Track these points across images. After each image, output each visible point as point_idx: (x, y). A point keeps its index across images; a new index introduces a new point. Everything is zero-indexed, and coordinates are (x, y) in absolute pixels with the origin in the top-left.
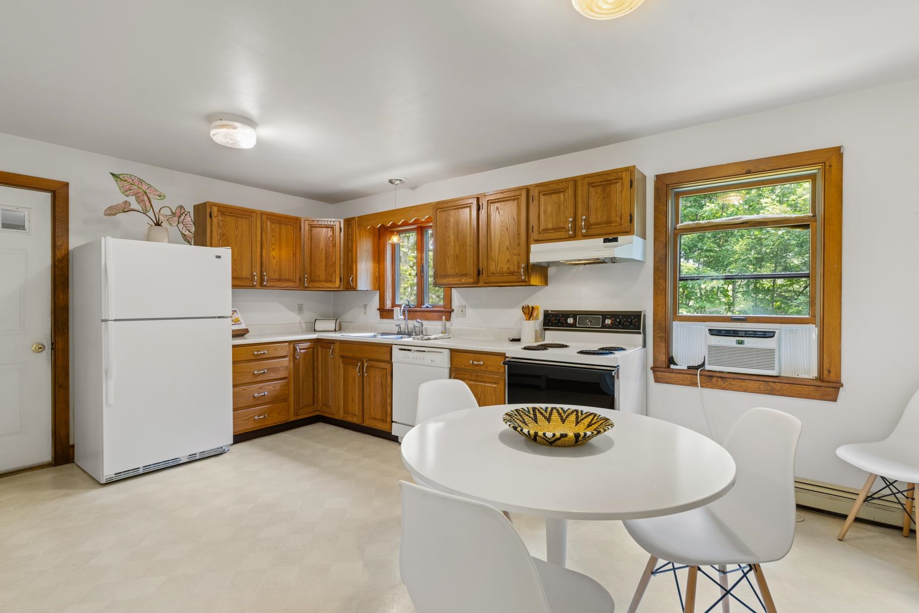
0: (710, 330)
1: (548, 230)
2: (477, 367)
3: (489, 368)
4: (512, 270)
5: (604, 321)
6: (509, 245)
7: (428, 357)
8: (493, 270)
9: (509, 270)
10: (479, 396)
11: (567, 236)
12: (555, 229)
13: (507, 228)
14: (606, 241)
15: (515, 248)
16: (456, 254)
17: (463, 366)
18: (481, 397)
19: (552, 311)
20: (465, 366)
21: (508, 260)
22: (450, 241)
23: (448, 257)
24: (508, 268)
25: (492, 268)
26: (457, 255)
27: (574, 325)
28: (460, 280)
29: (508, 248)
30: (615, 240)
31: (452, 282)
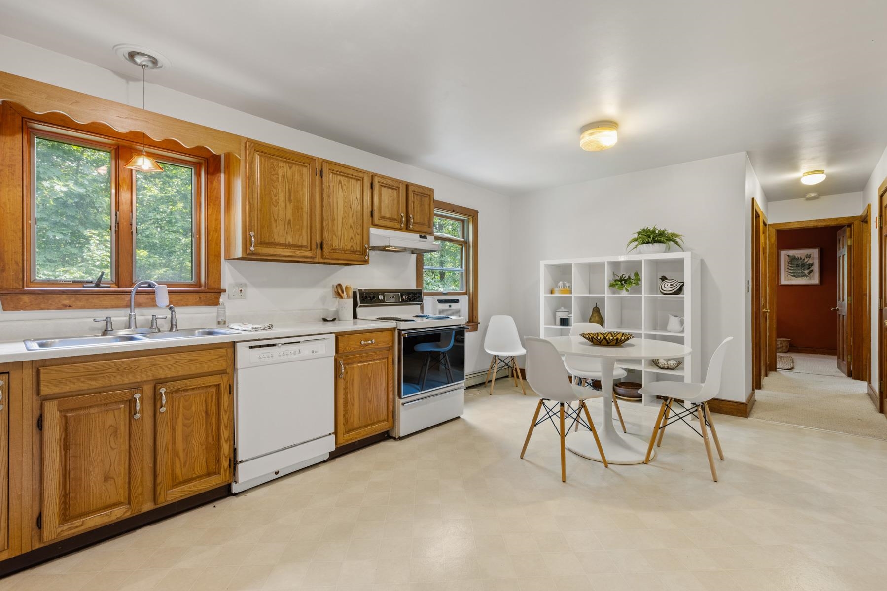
0: (438, 300)
1: (384, 218)
2: (367, 347)
3: (379, 345)
4: (355, 248)
5: (402, 297)
6: (352, 222)
7: (305, 349)
8: (336, 246)
9: (352, 249)
10: (370, 376)
11: (399, 227)
12: (391, 219)
13: (350, 205)
14: (421, 237)
15: (358, 227)
16: (288, 218)
17: (352, 349)
18: (371, 376)
19: (365, 290)
20: (355, 348)
21: (352, 238)
22: (278, 199)
23: (276, 221)
24: (352, 246)
25: (336, 244)
26: (290, 220)
27: (383, 301)
28: (294, 252)
29: (351, 227)
30: (425, 237)
31: (282, 253)
